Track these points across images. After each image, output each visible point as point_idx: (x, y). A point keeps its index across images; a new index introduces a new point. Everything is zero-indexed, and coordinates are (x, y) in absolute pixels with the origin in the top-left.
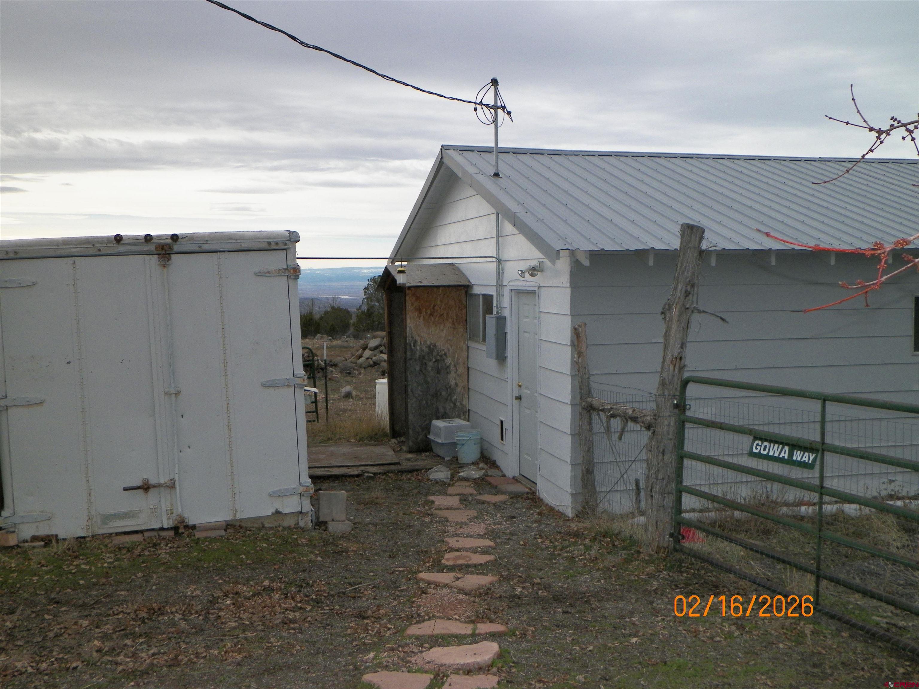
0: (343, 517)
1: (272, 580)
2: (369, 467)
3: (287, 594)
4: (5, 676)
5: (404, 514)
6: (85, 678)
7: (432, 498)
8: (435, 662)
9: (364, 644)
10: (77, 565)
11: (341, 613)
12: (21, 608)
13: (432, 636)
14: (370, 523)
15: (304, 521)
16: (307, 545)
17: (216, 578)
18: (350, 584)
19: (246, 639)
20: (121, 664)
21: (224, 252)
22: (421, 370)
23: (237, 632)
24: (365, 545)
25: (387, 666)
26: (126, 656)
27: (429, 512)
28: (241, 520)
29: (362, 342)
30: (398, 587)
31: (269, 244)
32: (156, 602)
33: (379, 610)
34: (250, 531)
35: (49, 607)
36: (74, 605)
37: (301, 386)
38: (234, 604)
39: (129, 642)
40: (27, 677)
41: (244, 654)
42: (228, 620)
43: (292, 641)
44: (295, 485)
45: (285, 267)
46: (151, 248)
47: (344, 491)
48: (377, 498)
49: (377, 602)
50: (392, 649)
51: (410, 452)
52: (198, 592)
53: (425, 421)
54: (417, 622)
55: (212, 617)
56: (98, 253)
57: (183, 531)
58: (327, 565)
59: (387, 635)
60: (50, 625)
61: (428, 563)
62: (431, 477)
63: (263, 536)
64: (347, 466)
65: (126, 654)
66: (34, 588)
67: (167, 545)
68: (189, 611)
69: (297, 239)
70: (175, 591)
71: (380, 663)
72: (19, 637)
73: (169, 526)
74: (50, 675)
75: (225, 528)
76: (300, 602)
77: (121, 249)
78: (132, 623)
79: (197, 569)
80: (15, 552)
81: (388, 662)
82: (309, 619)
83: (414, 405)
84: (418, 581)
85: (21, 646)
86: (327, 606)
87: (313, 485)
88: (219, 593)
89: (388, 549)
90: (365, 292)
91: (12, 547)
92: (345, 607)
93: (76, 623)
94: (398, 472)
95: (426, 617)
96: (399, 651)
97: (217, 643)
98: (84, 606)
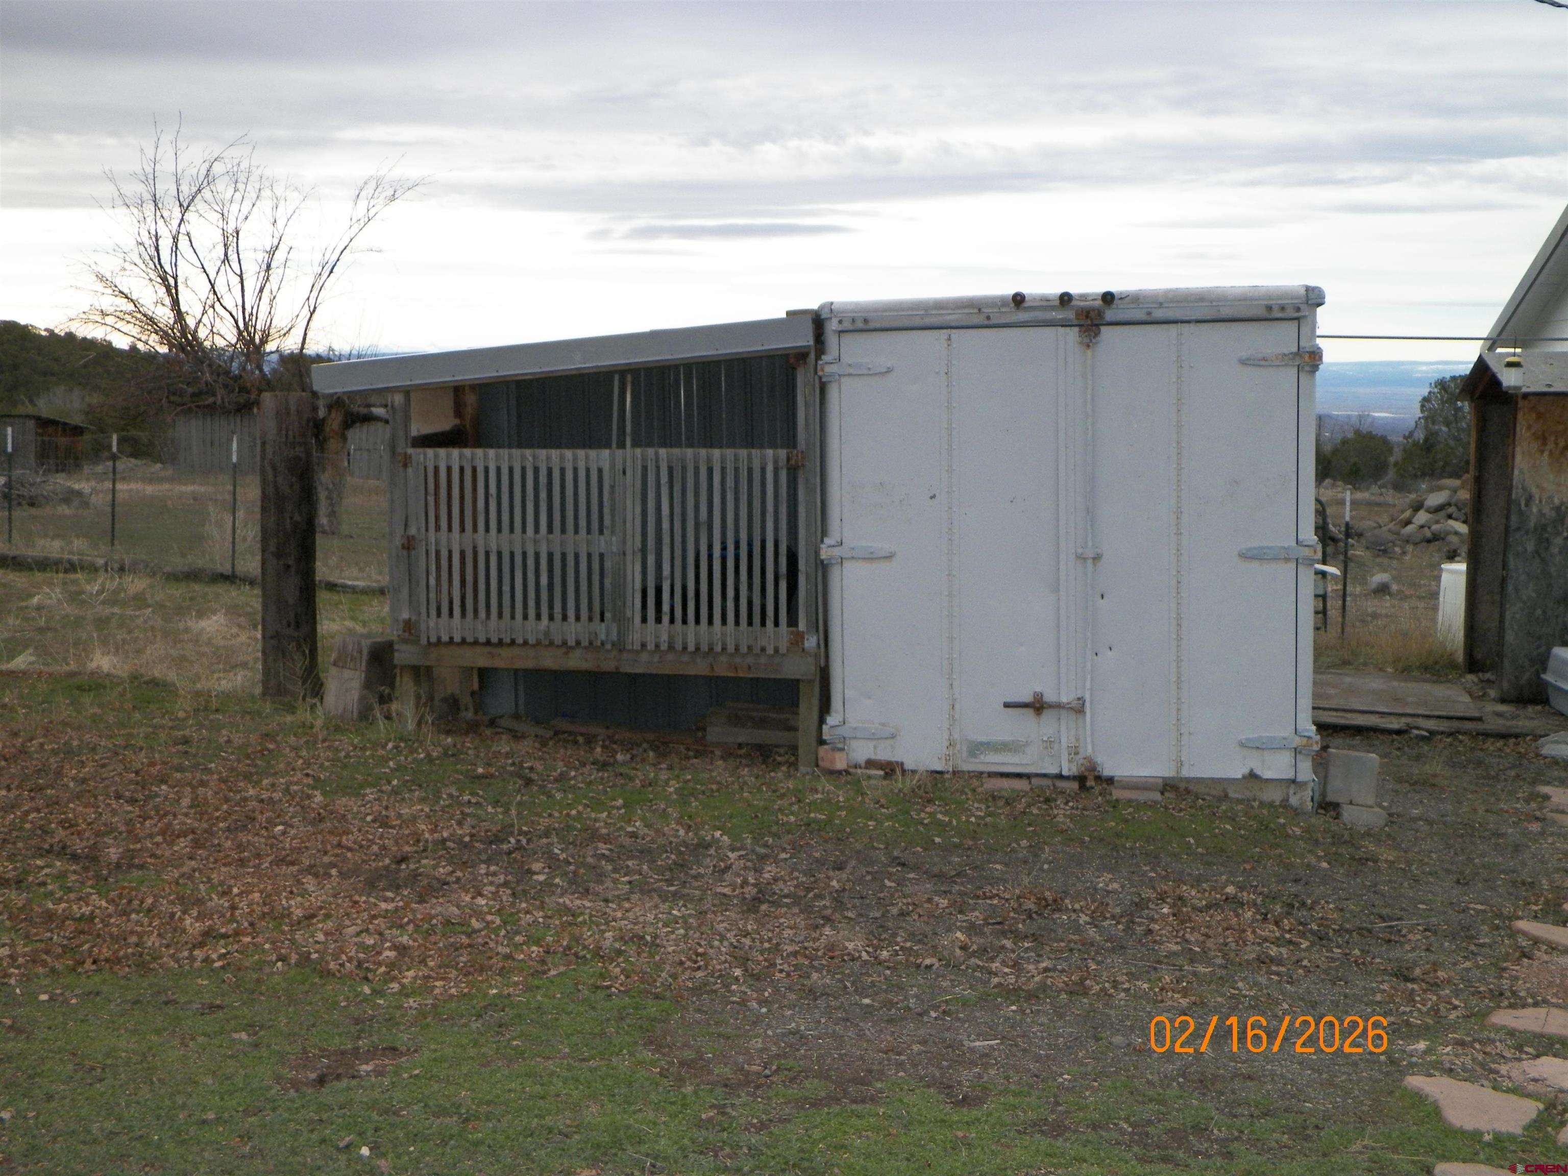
0: (1371, 801)
1: (1241, 888)
2: (1420, 719)
3: (1266, 915)
4: (832, 958)
5: (1487, 811)
6: (944, 984)
7: (1545, 789)
8: (1548, 1083)
9: (1408, 1024)
10: (930, 813)
11: (1363, 963)
12: (853, 863)
13: (1542, 1036)
14: (1420, 819)
15: (1298, 796)
16: (1302, 838)
17: (1145, 868)
18: (1382, 918)
19: (1195, 974)
20: (996, 974)
21: (1188, 322)
22: (1537, 552)
23: (1179, 962)
24: (1410, 855)
25: (1451, 1070)
26: (1004, 963)
27: (1538, 814)
28: (1189, 780)
29: (1413, 496)
30: (1472, 937)
31: (1269, 308)
32: (1050, 889)
33: (1436, 971)
34: (1203, 800)
35: (890, 869)
36: (926, 873)
37: (1310, 562)
38: (1174, 915)
39: (1008, 943)
40: (861, 966)
41: (1193, 998)
42: (1164, 939)
43: (1276, 994)
44: (1288, 732)
45: (1295, 349)
46: (1070, 315)
47: (1374, 755)
48: (1435, 776)
49: (1432, 957)
50: (1461, 1043)
51: (1503, 701)
52: (1116, 885)
53: (1539, 647)
54: (1512, 1006)
55: (1139, 930)
56: (986, 322)
57: (1093, 784)
58: (1338, 876)
59: (1451, 1017)
60: (892, 895)
61: (1536, 904)
62: (1544, 751)
63: (1225, 812)
64: (1378, 713)
65: (1004, 961)
66: (870, 838)
67: (1066, 803)
68: (1102, 913)
69: (1319, 301)
70: (1077, 877)
71: (1437, 1062)
72: (849, 906)
73: (1071, 773)
74: (893, 969)
75: (1161, 788)
76: (1290, 931)
77: (1023, 316)
78: (1012, 914)
79: (1115, 848)
80: (843, 779)
81: (1454, 1064)
82: (1305, 963)
83: (1518, 616)
84: (1514, 934)
85: (851, 919)
86: (1339, 947)
87: (1319, 737)
88: (1148, 893)
89: (1454, 868)
90: (1423, 406)
91: (840, 772)
92: (1371, 955)
93: (930, 900)
94: (1478, 734)
95: (1530, 1000)
96: (1475, 1049)
97: (1148, 972)
98: (940, 876)
